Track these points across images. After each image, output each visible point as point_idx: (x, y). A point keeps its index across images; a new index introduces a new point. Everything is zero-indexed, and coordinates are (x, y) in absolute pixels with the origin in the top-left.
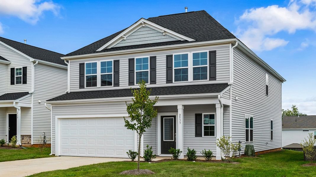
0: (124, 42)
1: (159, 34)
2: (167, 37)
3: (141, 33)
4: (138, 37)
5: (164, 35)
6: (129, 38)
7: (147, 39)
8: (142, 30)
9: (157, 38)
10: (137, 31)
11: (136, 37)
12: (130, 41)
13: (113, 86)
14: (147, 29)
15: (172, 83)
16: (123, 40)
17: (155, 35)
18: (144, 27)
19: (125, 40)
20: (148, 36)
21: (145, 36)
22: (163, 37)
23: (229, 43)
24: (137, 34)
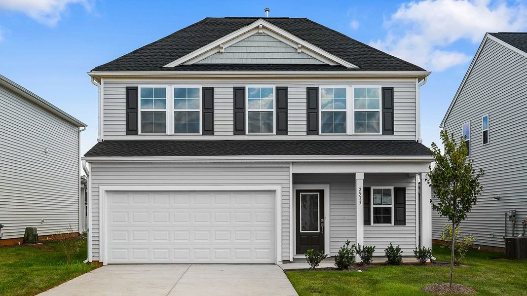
0: (220, 56)
1: (289, 50)
2: (305, 56)
3: (256, 44)
4: (249, 50)
5: (299, 53)
6: (229, 50)
7: (266, 55)
8: (257, 38)
9: (286, 56)
10: (246, 40)
11: (244, 50)
12: (231, 55)
14: (266, 39)
15: (318, 134)
16: (219, 52)
17: (283, 50)
18: (261, 33)
19: (222, 53)
20: (267, 50)
21: (263, 50)
22: (297, 56)
23: (415, 78)
24: (246, 44)
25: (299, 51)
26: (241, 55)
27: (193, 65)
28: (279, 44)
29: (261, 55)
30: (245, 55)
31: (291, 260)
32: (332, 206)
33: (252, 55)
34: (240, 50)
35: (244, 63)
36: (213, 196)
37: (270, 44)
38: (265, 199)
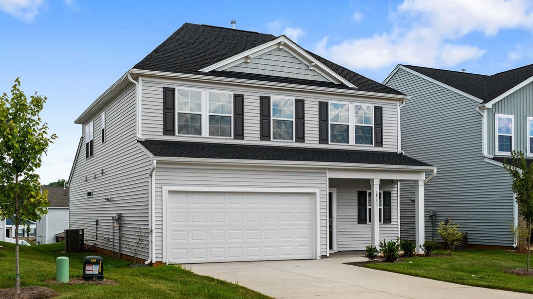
0: (247, 66)
2: (315, 74)
3: (276, 58)
5: (311, 70)
6: (254, 61)
8: (278, 53)
9: (300, 71)
10: (268, 53)
11: (266, 62)
12: (255, 66)
13: (232, 137)
14: (284, 54)
15: (328, 144)
18: (281, 49)
19: (248, 63)
20: (286, 64)
21: (281, 64)
22: (309, 72)
23: (397, 100)
24: (268, 57)
25: (312, 68)
26: (263, 67)
27: (223, 72)
28: (295, 61)
29: (279, 69)
30: (268, 67)
31: (328, 255)
32: (339, 207)
33: (273, 68)
34: (262, 62)
35: (266, 74)
36: (262, 197)
37: (288, 59)
38: (306, 200)
